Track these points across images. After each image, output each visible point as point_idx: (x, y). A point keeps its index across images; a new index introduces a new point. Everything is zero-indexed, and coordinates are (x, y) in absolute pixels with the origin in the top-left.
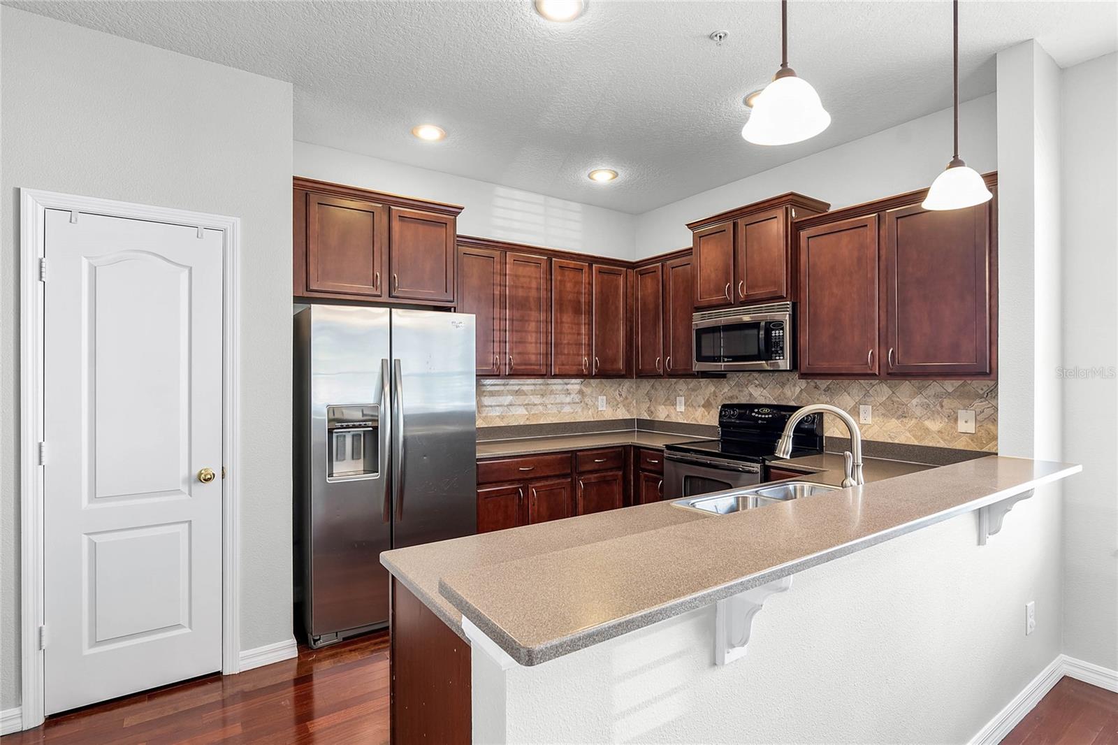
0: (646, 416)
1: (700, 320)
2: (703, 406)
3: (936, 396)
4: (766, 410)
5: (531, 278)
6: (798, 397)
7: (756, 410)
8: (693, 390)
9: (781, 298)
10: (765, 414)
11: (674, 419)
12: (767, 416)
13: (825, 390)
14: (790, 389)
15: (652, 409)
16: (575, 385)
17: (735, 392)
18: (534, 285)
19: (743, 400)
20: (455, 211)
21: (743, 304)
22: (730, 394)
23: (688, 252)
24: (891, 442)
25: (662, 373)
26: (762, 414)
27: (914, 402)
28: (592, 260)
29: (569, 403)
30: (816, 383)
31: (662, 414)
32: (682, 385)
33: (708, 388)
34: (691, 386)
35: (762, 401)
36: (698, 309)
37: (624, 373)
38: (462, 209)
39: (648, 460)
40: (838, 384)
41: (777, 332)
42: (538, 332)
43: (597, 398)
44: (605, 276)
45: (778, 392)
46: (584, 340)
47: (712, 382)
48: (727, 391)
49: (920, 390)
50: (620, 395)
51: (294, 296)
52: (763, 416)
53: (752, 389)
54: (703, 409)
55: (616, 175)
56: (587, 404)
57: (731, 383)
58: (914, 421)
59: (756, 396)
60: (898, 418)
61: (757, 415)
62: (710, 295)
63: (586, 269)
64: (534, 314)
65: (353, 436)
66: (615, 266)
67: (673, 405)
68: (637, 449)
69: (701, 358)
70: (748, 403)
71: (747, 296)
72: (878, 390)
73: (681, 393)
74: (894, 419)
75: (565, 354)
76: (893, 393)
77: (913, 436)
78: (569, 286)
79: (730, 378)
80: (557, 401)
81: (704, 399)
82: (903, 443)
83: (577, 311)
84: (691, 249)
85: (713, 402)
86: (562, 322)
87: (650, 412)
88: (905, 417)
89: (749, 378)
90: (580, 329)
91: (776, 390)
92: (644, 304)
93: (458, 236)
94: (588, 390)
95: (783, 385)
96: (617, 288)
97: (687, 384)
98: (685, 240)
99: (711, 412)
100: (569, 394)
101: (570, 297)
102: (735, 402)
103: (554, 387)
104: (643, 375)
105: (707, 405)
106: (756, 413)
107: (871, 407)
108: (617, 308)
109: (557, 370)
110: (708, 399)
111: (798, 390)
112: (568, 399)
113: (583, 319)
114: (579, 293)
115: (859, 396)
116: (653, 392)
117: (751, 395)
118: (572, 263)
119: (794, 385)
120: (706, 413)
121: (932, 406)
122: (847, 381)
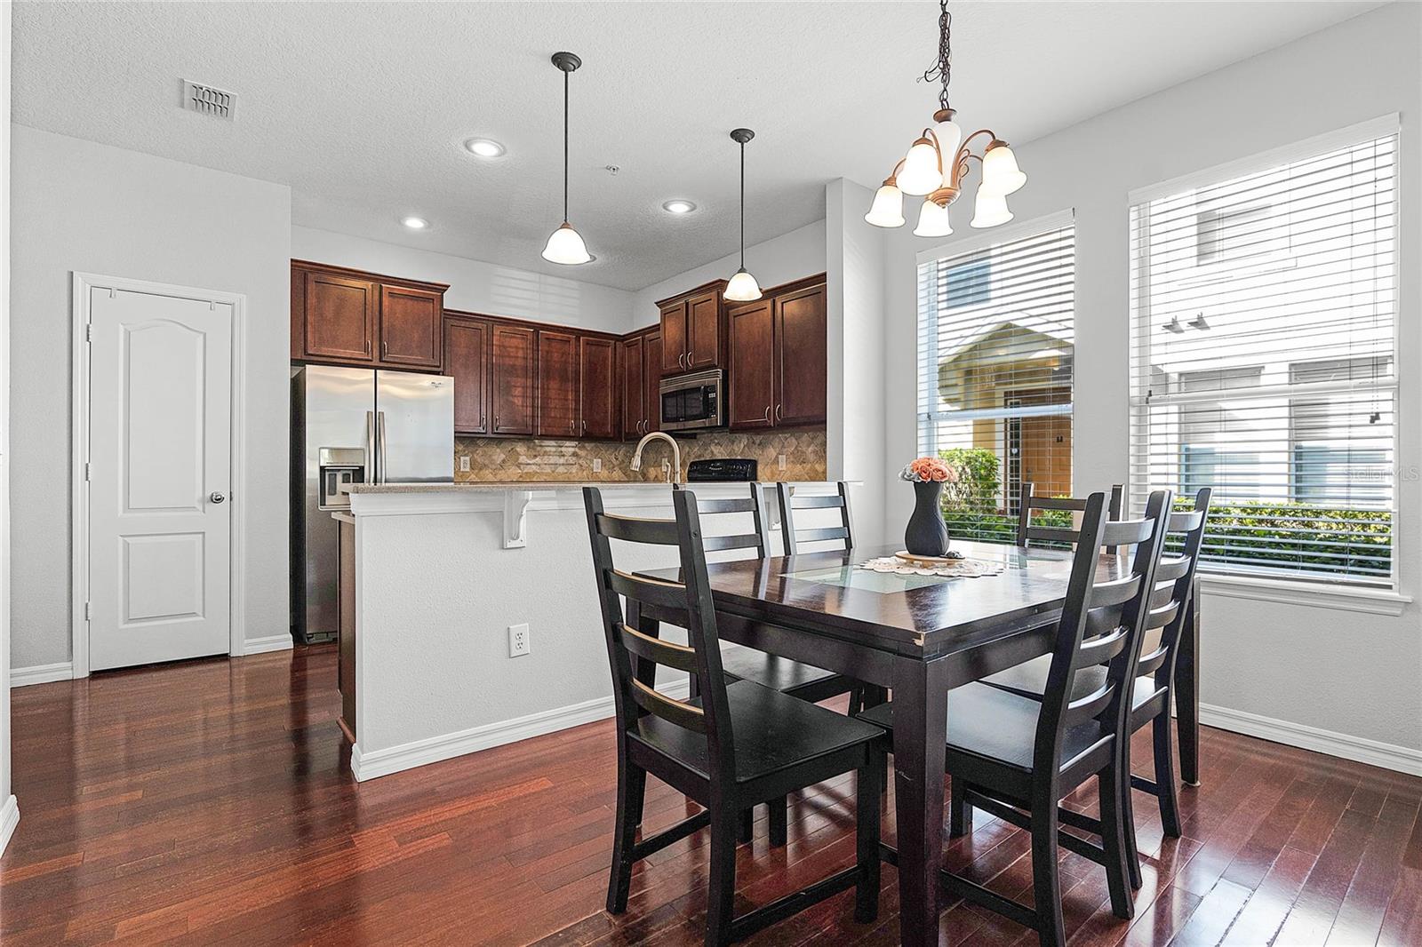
1: (667, 387)
4: (718, 464)
5: (517, 346)
6: (742, 452)
7: (712, 465)
9: (715, 366)
12: (718, 469)
13: (759, 445)
14: (737, 446)
16: (569, 447)
17: (702, 451)
18: (520, 354)
20: (442, 289)
21: (691, 371)
22: (699, 453)
23: (656, 328)
26: (716, 467)
28: (579, 333)
29: (563, 464)
30: (753, 439)
32: (666, 448)
33: (684, 449)
35: (720, 457)
36: (664, 377)
37: (612, 436)
38: (448, 286)
40: (766, 439)
41: (712, 394)
42: (524, 396)
43: (592, 461)
44: (594, 348)
45: (730, 448)
46: (572, 405)
47: (686, 443)
48: (697, 450)
50: (617, 459)
51: (291, 359)
53: (713, 447)
56: (581, 466)
57: (699, 443)
58: (809, 465)
59: (715, 453)
60: (802, 464)
61: (712, 469)
62: (671, 365)
63: (573, 342)
64: (520, 381)
65: (344, 475)
66: (604, 338)
67: (659, 466)
69: (665, 419)
71: (693, 365)
72: (790, 440)
73: (666, 455)
74: (799, 465)
75: (551, 417)
76: (798, 442)
78: (556, 356)
79: (698, 438)
80: (550, 462)
83: (564, 379)
84: (659, 325)
86: (548, 389)
88: (805, 463)
89: (712, 438)
90: (567, 395)
93: (445, 310)
94: (582, 453)
95: (733, 442)
96: (605, 359)
98: (654, 318)
100: (564, 455)
101: (557, 366)
103: (548, 449)
104: (628, 438)
105: (683, 464)
106: (712, 467)
107: (786, 456)
108: (605, 378)
109: (544, 430)
110: (684, 459)
111: (742, 447)
112: (562, 461)
113: (570, 386)
114: (566, 362)
115: (778, 448)
117: (712, 452)
118: (559, 336)
119: (740, 442)
120: (683, 472)
121: (819, 452)
122: (772, 436)
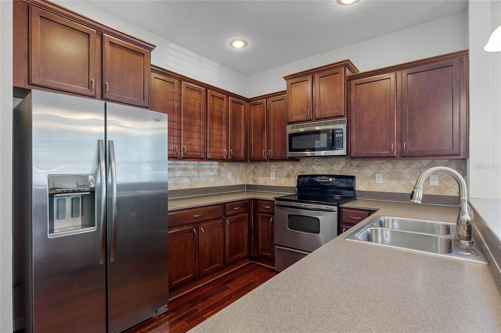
0: (252, 183)
1: (290, 129)
2: (286, 177)
3: (418, 168)
4: (324, 178)
5: (196, 98)
6: (341, 171)
7: (319, 178)
8: (280, 168)
9: (342, 116)
10: (324, 180)
11: (269, 184)
12: (325, 181)
13: (356, 167)
14: (337, 166)
15: (256, 179)
16: (215, 165)
17: (305, 168)
18: (197, 104)
19: (309, 172)
20: (150, 48)
21: (318, 119)
22: (302, 170)
23: (284, 92)
24: (393, 192)
25: (266, 159)
26: (322, 180)
27: (406, 171)
28: (229, 94)
29: (213, 176)
30: (351, 163)
31: (261, 181)
32: (273, 166)
33: (288, 167)
34: (279, 166)
35: (320, 173)
36: (290, 123)
37: (244, 159)
38: (155, 47)
39: (263, 206)
40: (363, 163)
41: (339, 135)
42: (199, 132)
43: (227, 173)
44: (235, 104)
45: (329, 168)
46: (224, 139)
47: (291, 163)
48: (300, 168)
49: (409, 165)
50: (238, 172)
52: (323, 181)
53: (314, 167)
54: (286, 178)
55: (246, 44)
56: (222, 177)
57: (302, 164)
58: (405, 181)
59: (317, 170)
60: (397, 180)
61: (319, 180)
62: (297, 115)
63: (225, 99)
64: (197, 121)
65: (72, 198)
66: (240, 99)
67: (268, 177)
68: (256, 200)
69: (291, 150)
70: (313, 174)
71: (320, 115)
72: (386, 166)
73: (273, 170)
74: (394, 181)
75: (214, 147)
76: (394, 167)
77: (405, 189)
78: (217, 107)
79: (301, 162)
80: (206, 175)
81: (286, 173)
82: (400, 192)
83: (221, 122)
84: (286, 91)
85: (292, 175)
86: (213, 128)
87: (254, 180)
88: (401, 179)
89: (313, 161)
90: (222, 133)
91: (328, 167)
92: (255, 122)
93: (152, 65)
94: (222, 169)
95: (332, 165)
96: (241, 111)
97: (277, 165)
98: (282, 86)
99: (290, 180)
100: (213, 170)
101: (217, 114)
102: (305, 174)
103: (205, 167)
104: (253, 160)
105: (288, 176)
106: (319, 179)
107: (382, 174)
108: (241, 123)
109: (210, 156)
110: (289, 173)
111: (341, 167)
112: (212, 174)
113: (224, 127)
114: (222, 112)
115: (375, 169)
116: (256, 170)
117: (314, 170)
118: (218, 95)
119: (339, 164)
120: (288, 180)
121: (415, 173)
122: (369, 162)
